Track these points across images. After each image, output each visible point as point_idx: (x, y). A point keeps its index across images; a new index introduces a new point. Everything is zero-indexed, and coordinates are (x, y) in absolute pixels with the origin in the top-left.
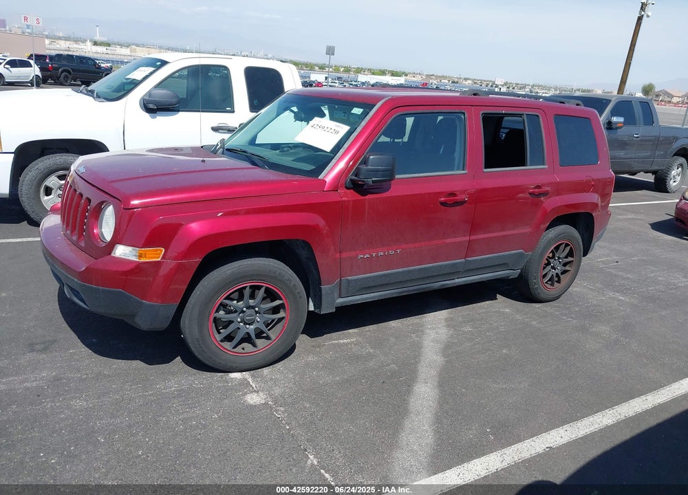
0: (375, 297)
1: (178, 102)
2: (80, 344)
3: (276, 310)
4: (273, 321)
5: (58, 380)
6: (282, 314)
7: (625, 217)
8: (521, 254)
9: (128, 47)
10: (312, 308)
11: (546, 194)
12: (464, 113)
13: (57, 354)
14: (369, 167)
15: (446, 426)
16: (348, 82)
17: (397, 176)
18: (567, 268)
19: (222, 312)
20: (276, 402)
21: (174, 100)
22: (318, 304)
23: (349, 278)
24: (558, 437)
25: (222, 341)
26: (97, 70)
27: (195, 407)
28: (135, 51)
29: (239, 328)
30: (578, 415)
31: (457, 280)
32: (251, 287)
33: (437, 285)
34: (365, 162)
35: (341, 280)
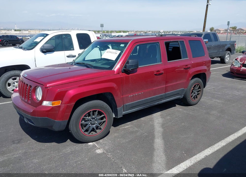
0: (135, 110)
1: (54, 48)
2: (31, 139)
3: (102, 119)
4: (101, 123)
5: (26, 153)
6: (104, 120)
7: (213, 73)
8: (183, 90)
9: (27, 31)
10: (114, 116)
11: (189, 68)
12: (159, 43)
13: (23, 144)
14: (130, 64)
15: (169, 153)
16: (108, 36)
17: (139, 67)
18: (199, 93)
19: (83, 121)
20: (107, 151)
21: (52, 48)
22: (116, 115)
23: (126, 104)
24: (208, 152)
25: (84, 132)
26: (17, 40)
27: (78, 157)
28: (30, 32)
29: (90, 127)
30: (213, 143)
31: (163, 101)
32: (93, 111)
33: (156, 103)
34: (128, 63)
35: (123, 105)
